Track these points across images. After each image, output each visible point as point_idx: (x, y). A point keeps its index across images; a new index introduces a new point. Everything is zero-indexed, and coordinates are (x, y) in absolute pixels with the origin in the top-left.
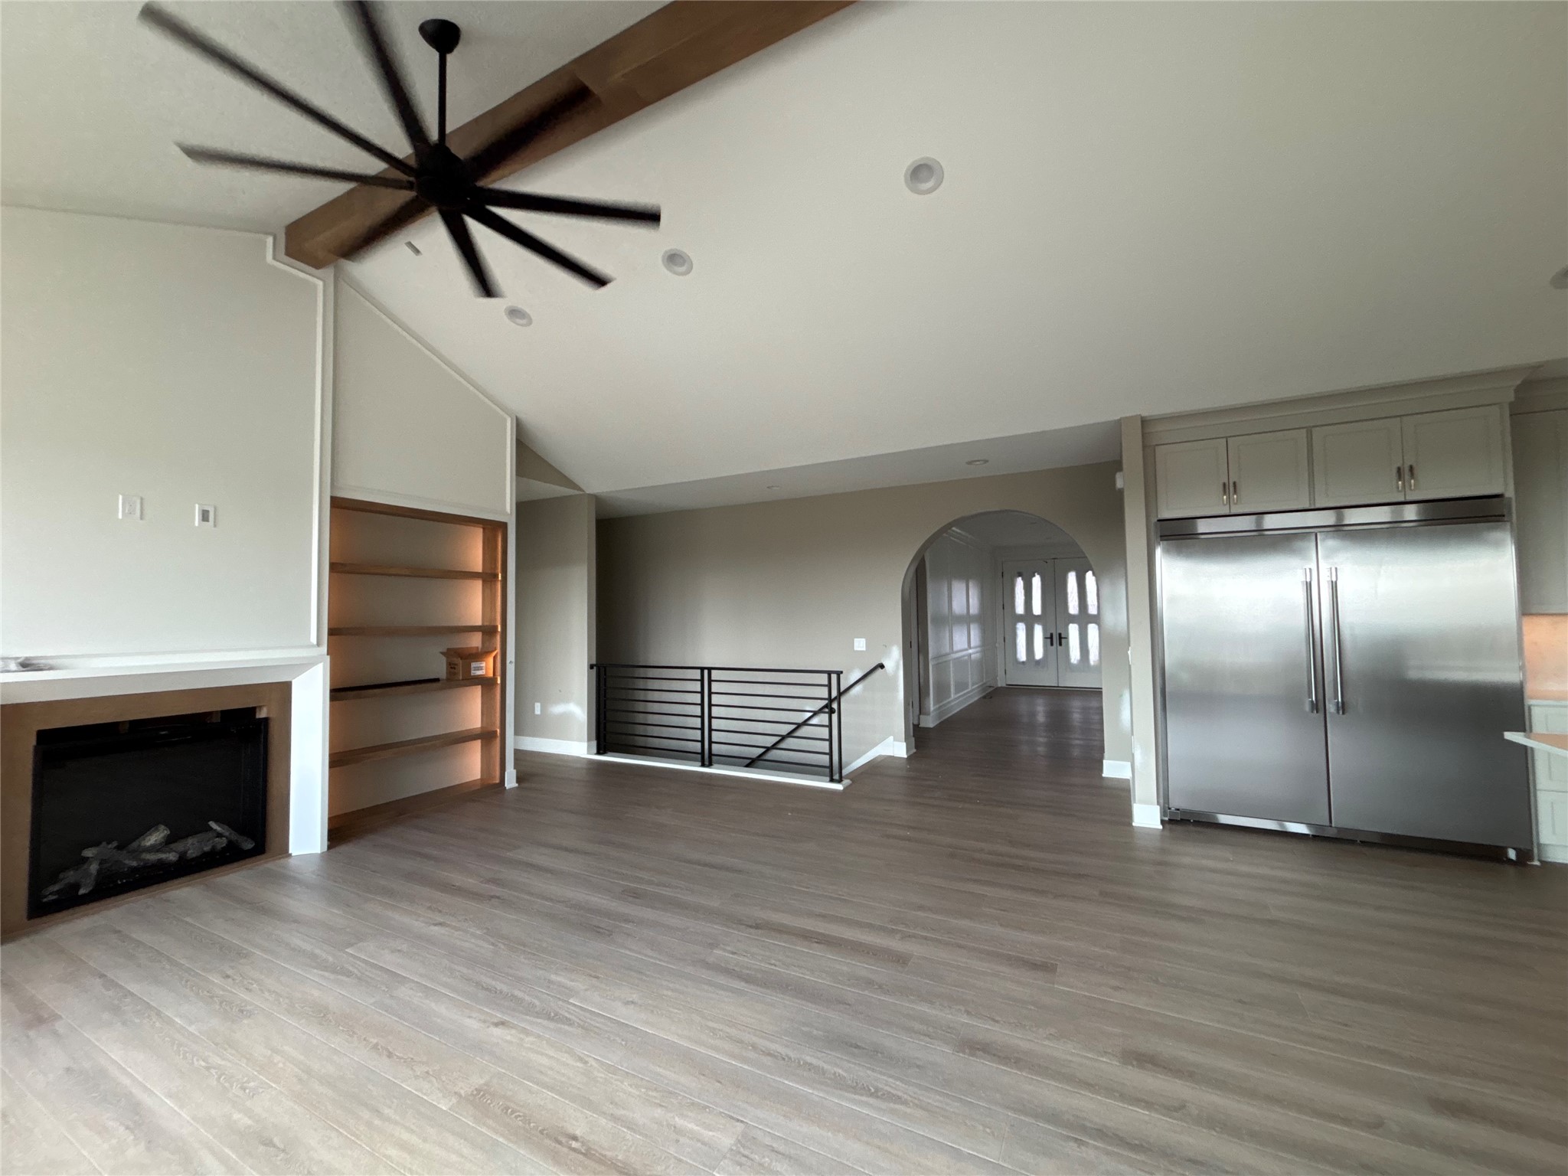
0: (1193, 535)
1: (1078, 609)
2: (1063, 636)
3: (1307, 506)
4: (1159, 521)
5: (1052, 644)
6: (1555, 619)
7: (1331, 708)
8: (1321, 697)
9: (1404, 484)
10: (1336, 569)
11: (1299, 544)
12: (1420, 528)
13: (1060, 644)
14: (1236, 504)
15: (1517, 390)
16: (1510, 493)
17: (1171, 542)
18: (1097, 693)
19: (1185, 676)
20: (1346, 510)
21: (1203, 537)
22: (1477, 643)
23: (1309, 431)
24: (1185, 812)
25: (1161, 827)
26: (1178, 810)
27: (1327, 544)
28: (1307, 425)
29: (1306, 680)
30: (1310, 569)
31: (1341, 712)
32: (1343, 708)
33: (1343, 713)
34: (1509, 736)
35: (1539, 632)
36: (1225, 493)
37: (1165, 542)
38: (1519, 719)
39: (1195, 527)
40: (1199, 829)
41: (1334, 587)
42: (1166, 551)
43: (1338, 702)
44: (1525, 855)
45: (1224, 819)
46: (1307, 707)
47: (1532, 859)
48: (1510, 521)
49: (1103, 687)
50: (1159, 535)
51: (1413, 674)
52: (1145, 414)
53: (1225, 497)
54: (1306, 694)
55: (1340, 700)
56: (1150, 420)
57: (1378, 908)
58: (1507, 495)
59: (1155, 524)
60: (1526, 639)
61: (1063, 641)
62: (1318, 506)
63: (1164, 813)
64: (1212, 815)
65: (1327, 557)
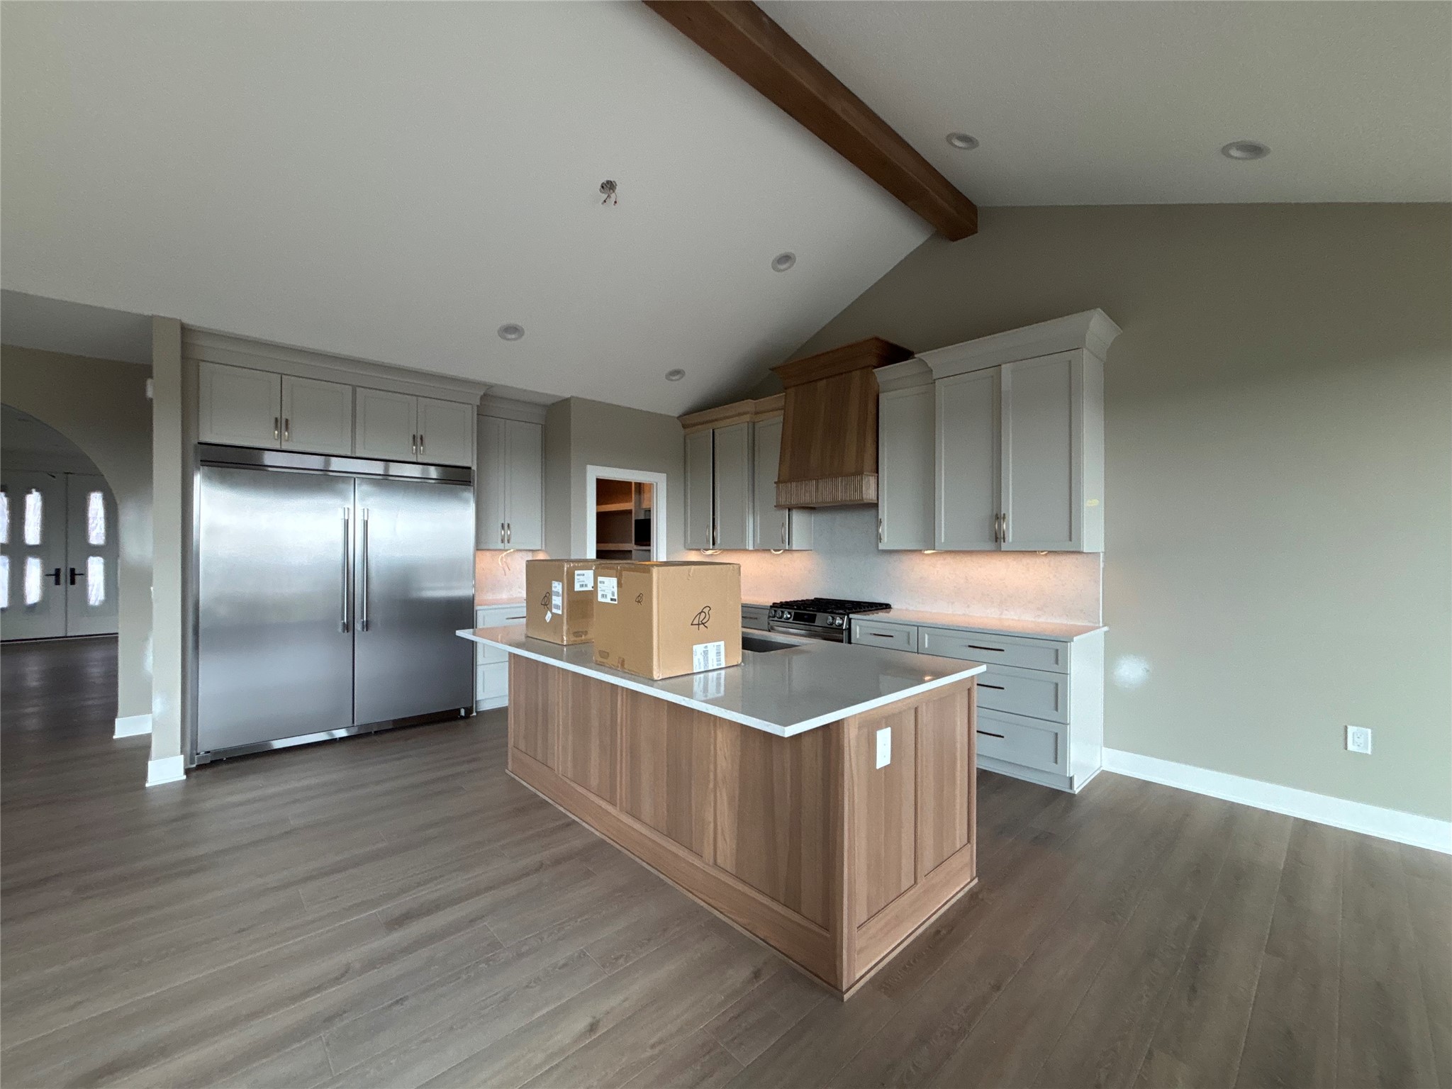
0: (261, 467)
1: (104, 538)
2: (77, 572)
3: (349, 454)
4: (199, 443)
5: (57, 582)
6: (493, 552)
7: (358, 627)
8: (351, 619)
9: (416, 449)
10: (368, 510)
11: (341, 486)
12: (437, 485)
13: (73, 582)
14: (287, 441)
15: (482, 398)
16: (474, 468)
17: (213, 468)
18: (111, 640)
19: (223, 611)
20: (391, 463)
21: (270, 469)
22: (452, 570)
23: (354, 388)
24: (216, 752)
25: (185, 777)
26: (208, 752)
27: (362, 489)
28: (354, 384)
29: (340, 606)
30: (348, 509)
31: (365, 630)
32: (367, 626)
33: (367, 630)
34: (459, 633)
35: (485, 560)
36: (276, 428)
37: (206, 468)
38: (470, 622)
39: (261, 458)
40: (235, 765)
41: (366, 524)
42: (207, 477)
43: (363, 622)
44: (469, 711)
45: (278, 744)
46: (340, 630)
47: (472, 713)
48: (473, 486)
49: (119, 631)
50: (199, 459)
51: (415, 594)
52: (186, 320)
53: (276, 432)
54: (340, 618)
55: (365, 619)
56: (194, 331)
57: (378, 783)
58: (473, 468)
59: (195, 446)
60: (478, 566)
61: (78, 578)
62: (358, 455)
63: (189, 759)
64: (267, 743)
65: (362, 499)
